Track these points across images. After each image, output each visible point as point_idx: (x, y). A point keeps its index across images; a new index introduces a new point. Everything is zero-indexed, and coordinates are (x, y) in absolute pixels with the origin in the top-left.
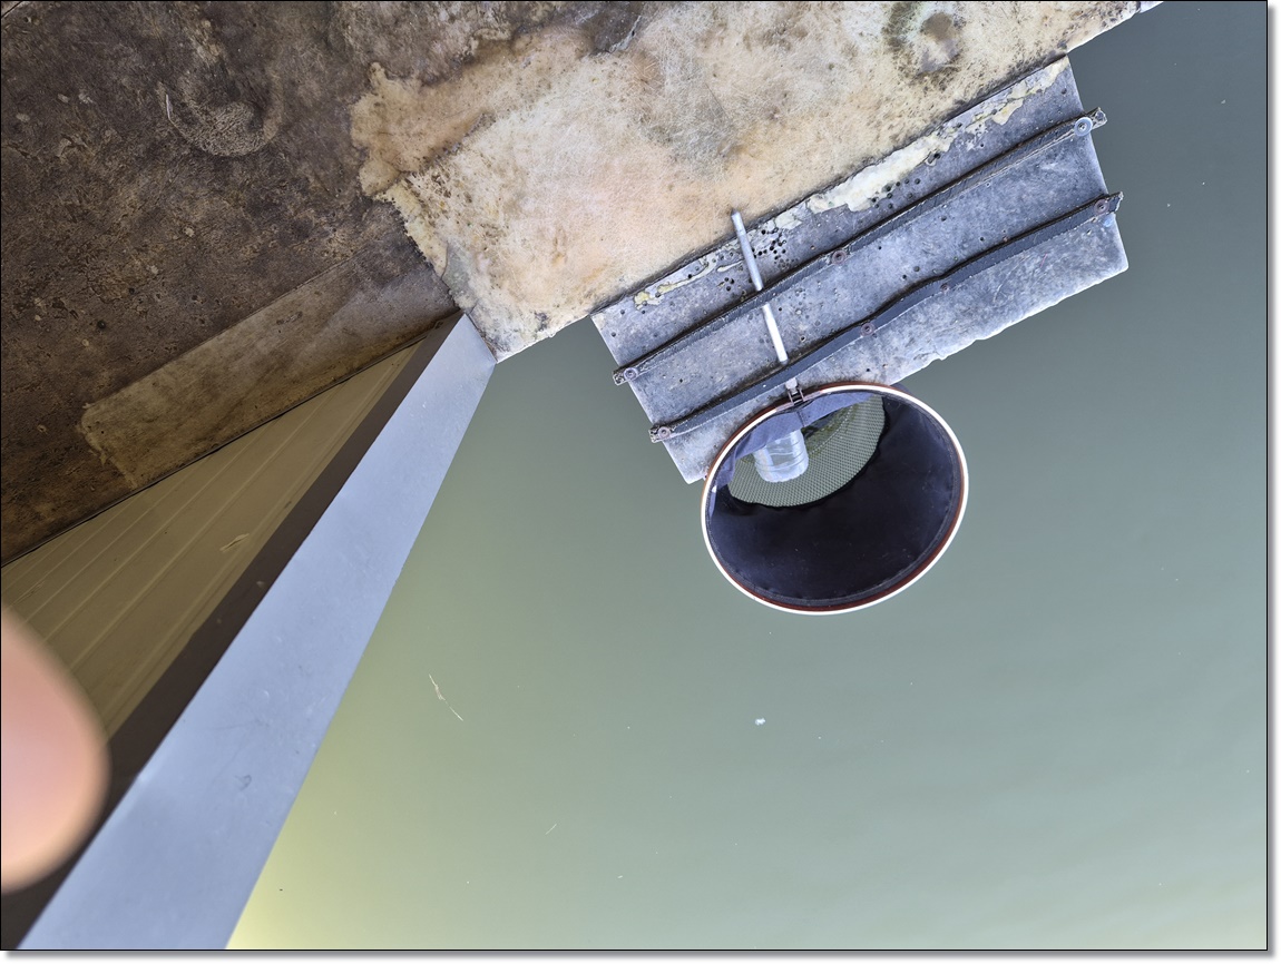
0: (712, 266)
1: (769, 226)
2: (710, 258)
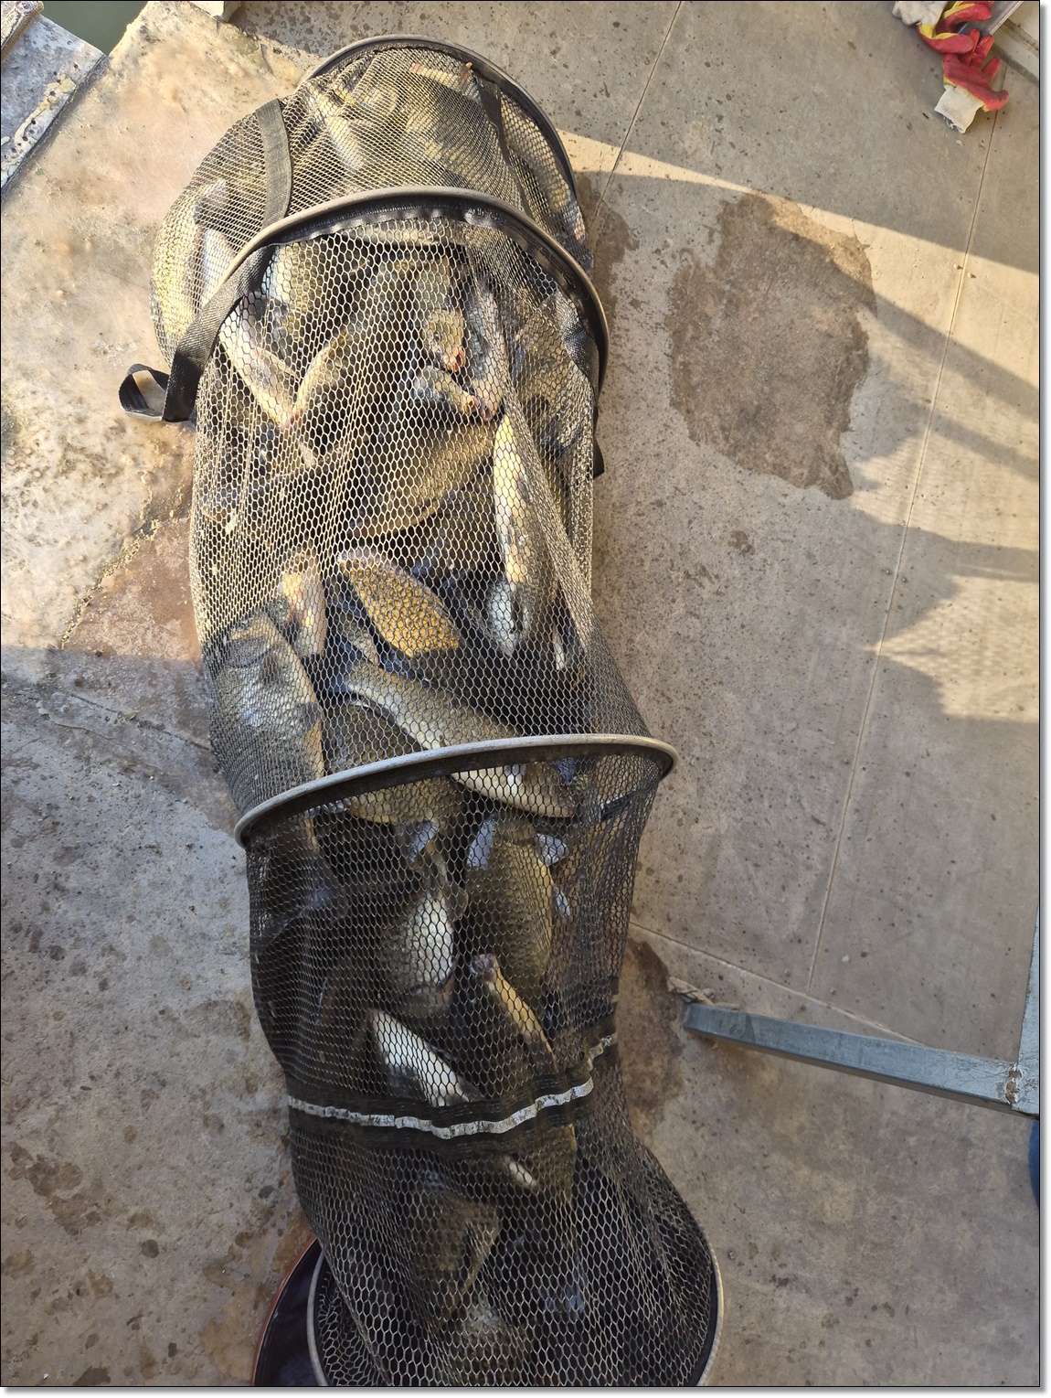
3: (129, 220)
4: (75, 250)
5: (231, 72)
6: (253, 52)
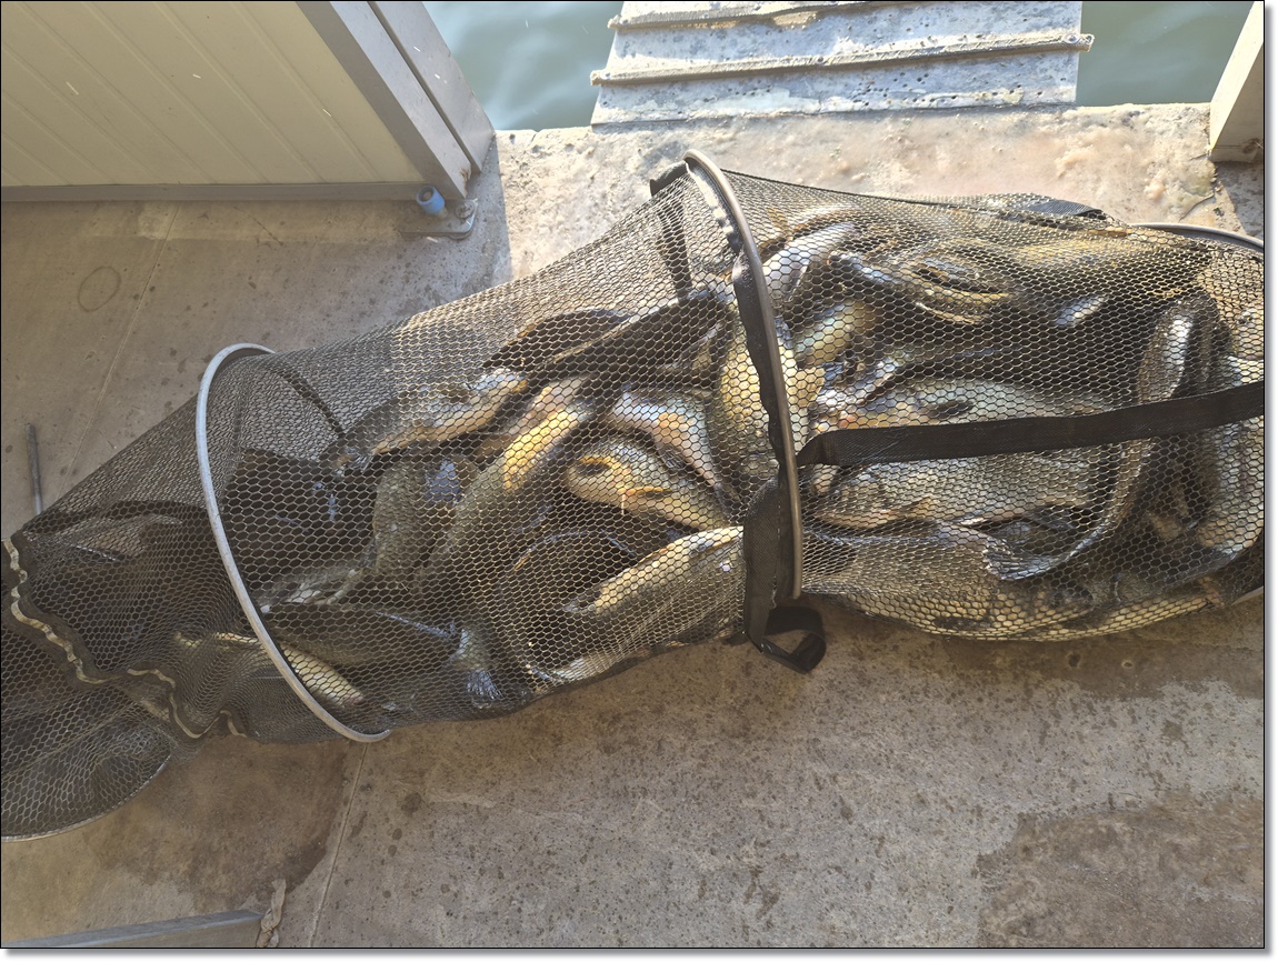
0: (928, 97)
1: (858, 106)
2: (926, 104)
5: (1147, 188)
6: (1194, 194)
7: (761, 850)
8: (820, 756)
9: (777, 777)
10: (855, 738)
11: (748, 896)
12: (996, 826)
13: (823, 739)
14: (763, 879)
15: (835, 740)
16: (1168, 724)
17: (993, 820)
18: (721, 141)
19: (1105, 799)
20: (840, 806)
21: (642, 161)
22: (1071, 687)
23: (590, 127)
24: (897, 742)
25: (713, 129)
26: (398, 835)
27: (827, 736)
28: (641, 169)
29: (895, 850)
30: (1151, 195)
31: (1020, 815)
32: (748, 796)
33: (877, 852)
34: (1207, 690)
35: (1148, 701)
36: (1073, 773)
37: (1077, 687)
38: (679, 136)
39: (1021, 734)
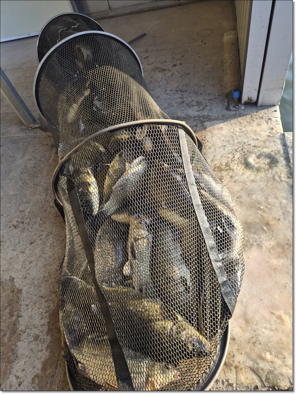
3: (260, 246)
4: (267, 224)
5: (268, 354)
6: (266, 376)
7: (27, 223)
8: (47, 236)
9: (44, 225)
10: (50, 244)
11: (17, 222)
12: (21, 283)
13: (52, 236)
14: (21, 225)
15: (51, 239)
16: (38, 336)
17: (22, 282)
18: (280, 177)
19: (22, 315)
20: (34, 241)
21: (268, 153)
22: (54, 306)
23: (283, 133)
24: (47, 255)
25: (286, 173)
26: (47, 145)
27: (52, 237)
28: (264, 153)
29: (20, 256)
30: (263, 355)
31: (22, 290)
32: (41, 219)
33: (21, 252)
34: (46, 351)
35: (46, 330)
36: (30, 305)
37: (54, 308)
38: (281, 162)
39: (44, 290)
